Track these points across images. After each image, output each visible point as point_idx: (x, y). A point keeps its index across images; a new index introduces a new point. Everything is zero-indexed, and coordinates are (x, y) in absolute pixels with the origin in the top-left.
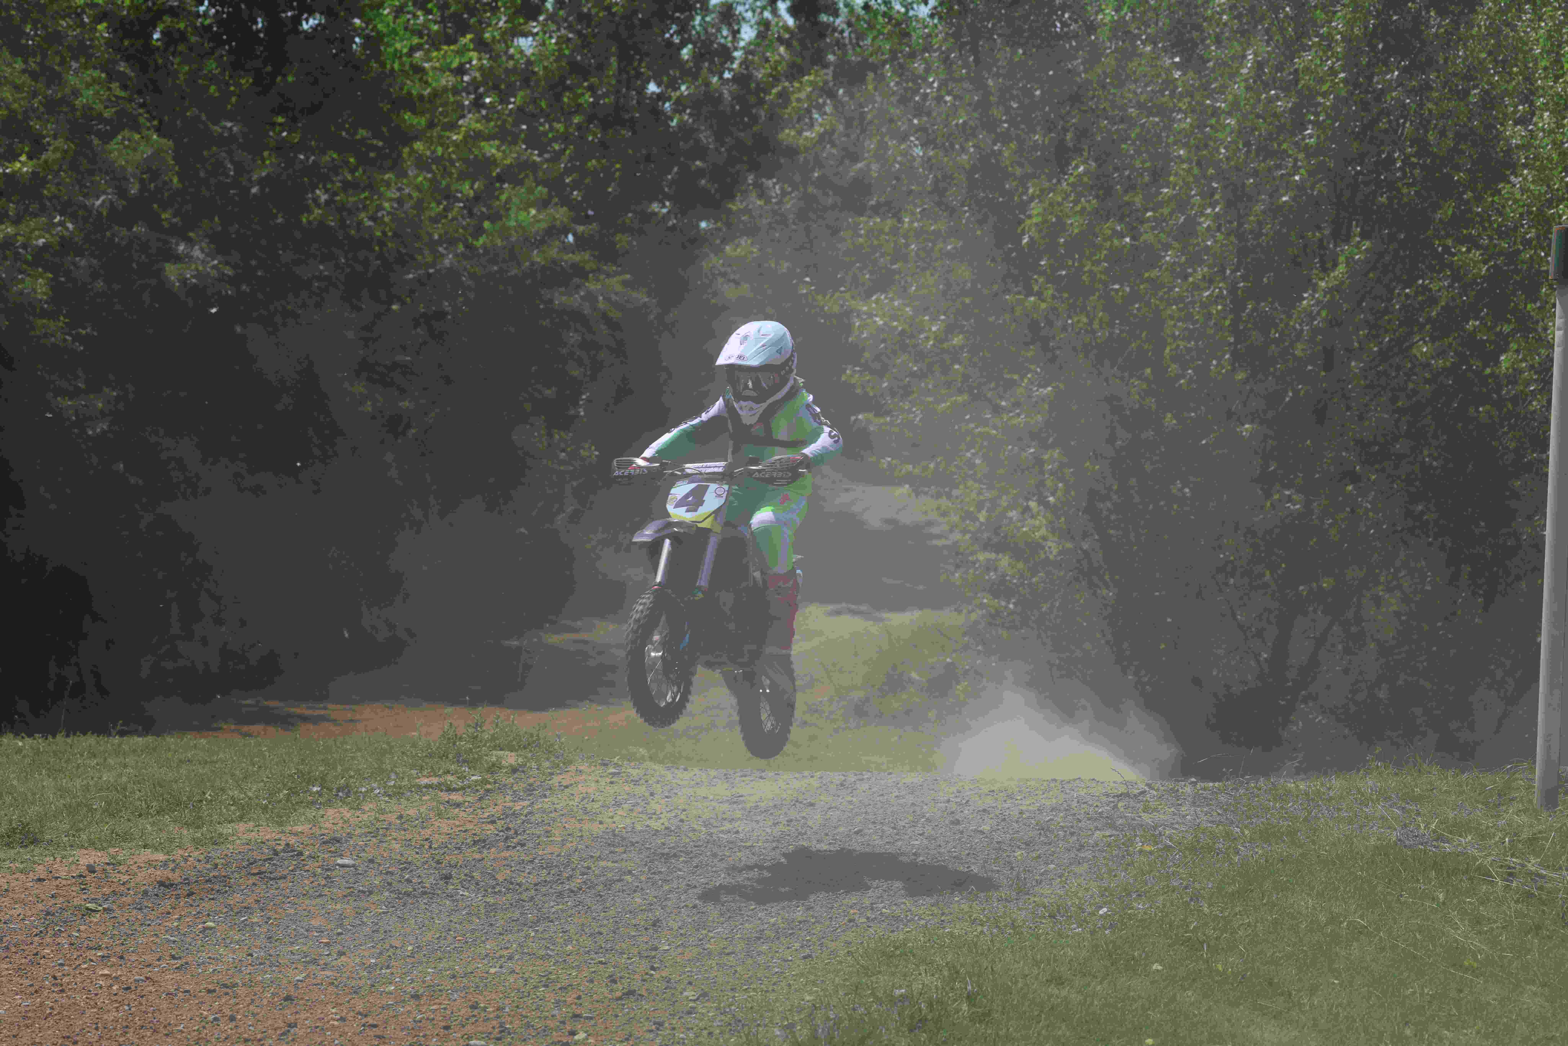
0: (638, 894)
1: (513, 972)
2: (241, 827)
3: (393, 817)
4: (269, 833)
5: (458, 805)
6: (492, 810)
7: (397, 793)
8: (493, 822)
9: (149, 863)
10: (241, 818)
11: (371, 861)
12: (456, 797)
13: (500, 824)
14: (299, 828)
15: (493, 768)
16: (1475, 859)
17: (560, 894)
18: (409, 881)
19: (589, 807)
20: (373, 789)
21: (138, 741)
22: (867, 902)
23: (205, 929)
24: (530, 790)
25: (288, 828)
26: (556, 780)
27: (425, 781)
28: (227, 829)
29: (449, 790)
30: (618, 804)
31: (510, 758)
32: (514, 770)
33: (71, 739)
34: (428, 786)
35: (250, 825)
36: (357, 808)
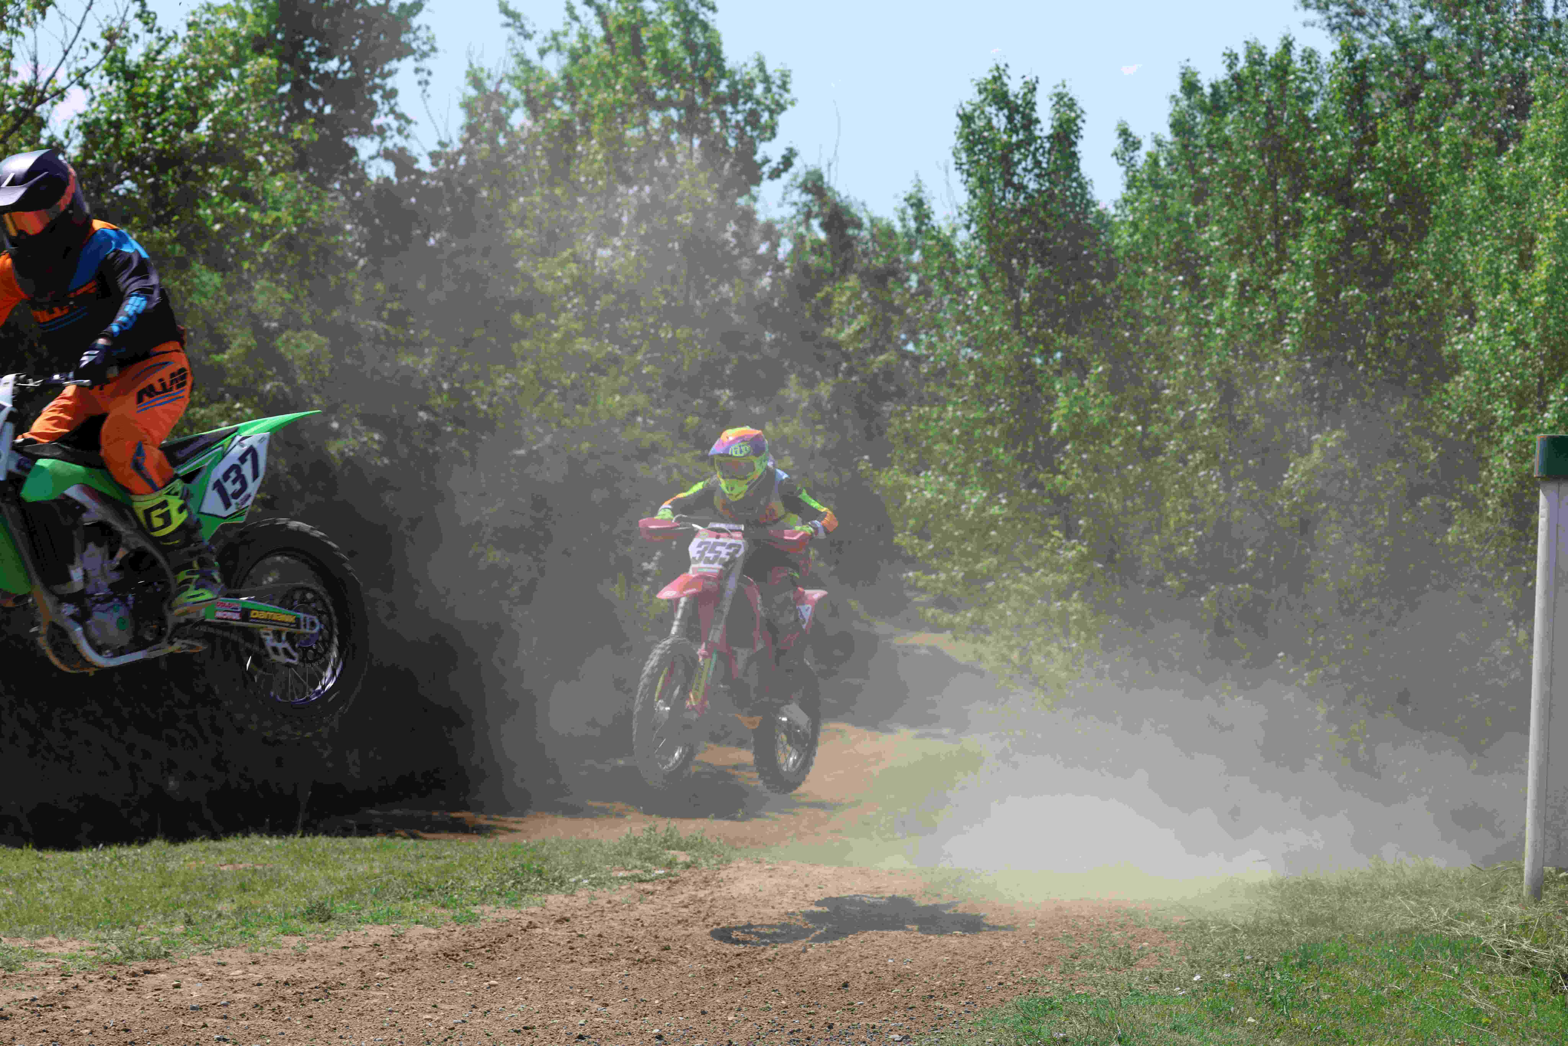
0: (823, 963)
1: (747, 1020)
2: (487, 909)
3: (603, 902)
4: (509, 913)
5: (652, 893)
6: (682, 897)
7: (598, 883)
8: (686, 907)
9: (425, 936)
10: (483, 901)
11: (600, 936)
12: (649, 887)
13: (691, 907)
14: (532, 910)
15: (671, 864)
16: (1479, 940)
17: (761, 962)
18: (637, 951)
19: (759, 895)
20: (580, 880)
21: (366, 841)
22: (1007, 970)
23: (490, 986)
24: (706, 881)
25: (524, 909)
26: (723, 874)
27: (621, 874)
28: (477, 910)
29: (641, 881)
30: (782, 894)
31: (682, 857)
32: (688, 866)
33: (308, 839)
34: (623, 878)
35: (493, 907)
36: (572, 895)
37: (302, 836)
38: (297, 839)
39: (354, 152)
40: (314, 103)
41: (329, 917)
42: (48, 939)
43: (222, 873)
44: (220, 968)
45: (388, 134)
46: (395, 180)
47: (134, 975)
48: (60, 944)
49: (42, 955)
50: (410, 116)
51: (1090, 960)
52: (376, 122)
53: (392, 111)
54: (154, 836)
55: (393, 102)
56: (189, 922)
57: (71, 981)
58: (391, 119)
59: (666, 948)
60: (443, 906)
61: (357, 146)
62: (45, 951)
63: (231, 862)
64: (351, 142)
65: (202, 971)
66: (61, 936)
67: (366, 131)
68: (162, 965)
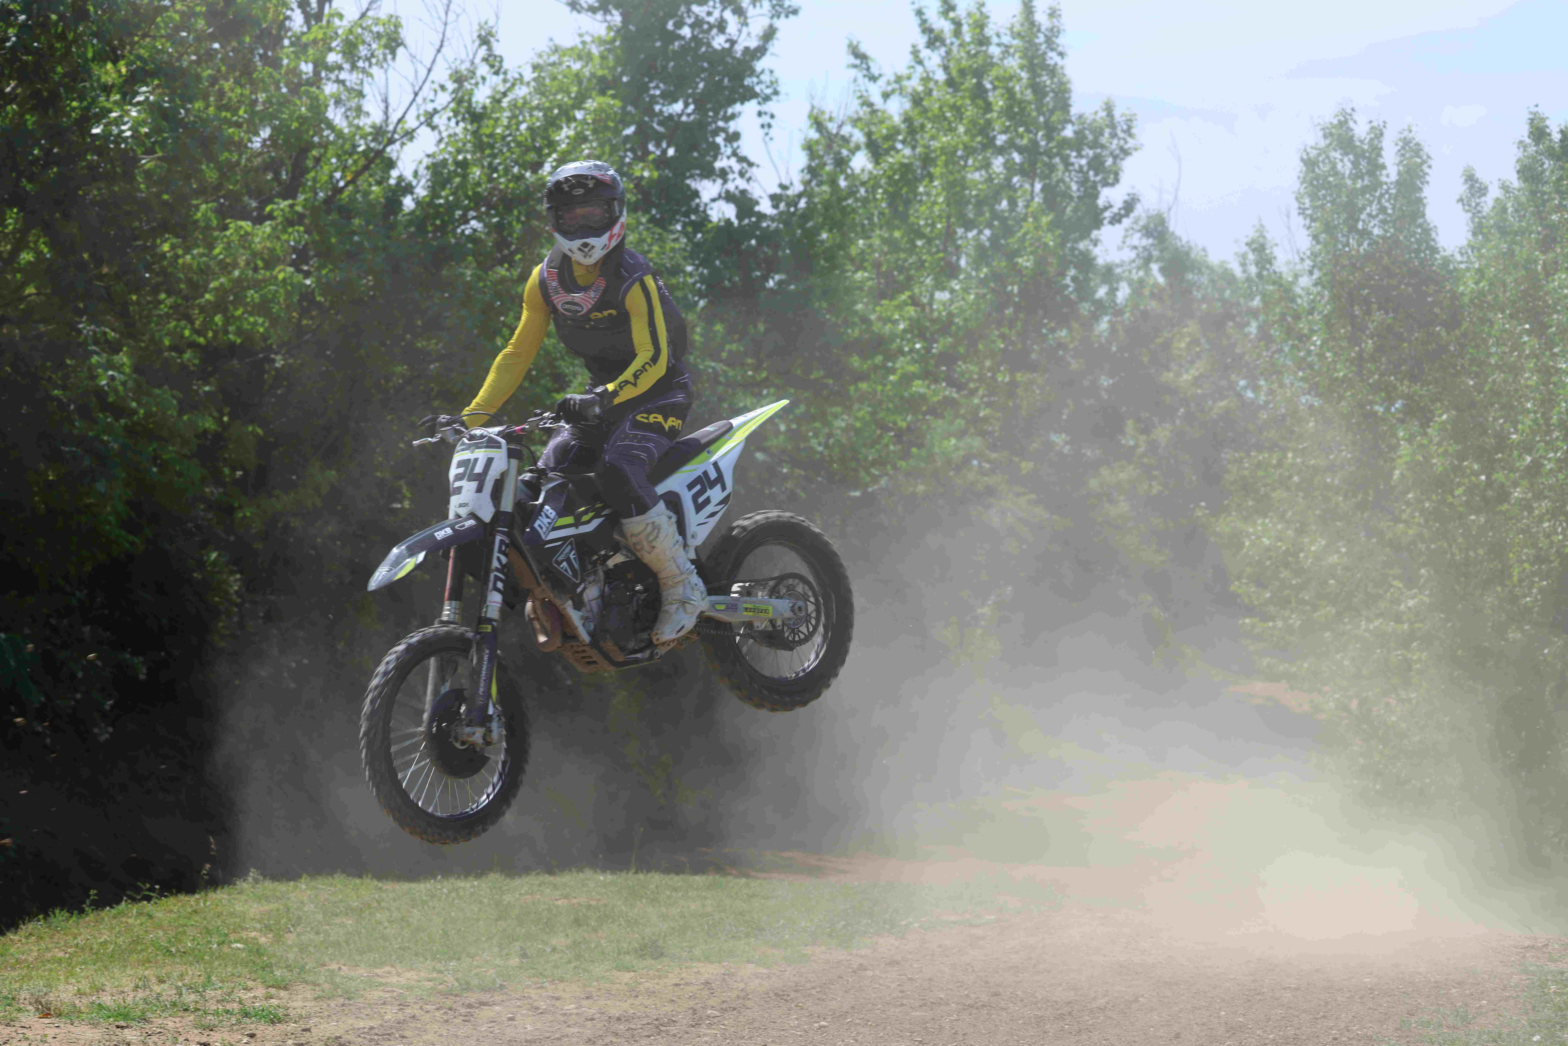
2: (818, 950)
3: (933, 946)
4: (840, 955)
7: (929, 927)
8: (1017, 953)
9: (756, 975)
10: (814, 942)
11: (930, 980)
12: (979, 932)
13: (1022, 954)
14: (863, 952)
15: (1001, 910)
17: (1091, 1011)
18: (967, 996)
19: (1090, 943)
20: (910, 924)
21: (699, 879)
22: (1342, 1025)
23: (821, 1027)
24: (1037, 928)
25: (854, 952)
26: (1054, 921)
27: (952, 918)
28: (807, 950)
29: (972, 926)
30: (1113, 942)
31: (1013, 903)
32: (1019, 912)
33: (641, 876)
34: (953, 922)
35: (823, 948)
36: (902, 938)
37: (636, 873)
38: (630, 874)
39: (696, 194)
40: (658, 145)
41: (662, 955)
42: (387, 969)
43: (557, 907)
44: (554, 1002)
45: (731, 176)
46: (736, 223)
47: (470, 1006)
48: (399, 975)
49: (381, 984)
50: (752, 159)
51: (1426, 1018)
52: (718, 165)
53: (735, 154)
54: (491, 870)
55: (735, 145)
56: (524, 955)
57: (408, 1011)
58: (733, 161)
59: (996, 994)
60: (774, 946)
61: (700, 188)
62: (383, 980)
63: (566, 897)
64: (694, 184)
65: (536, 1004)
66: (399, 966)
67: (708, 173)
68: (498, 998)
